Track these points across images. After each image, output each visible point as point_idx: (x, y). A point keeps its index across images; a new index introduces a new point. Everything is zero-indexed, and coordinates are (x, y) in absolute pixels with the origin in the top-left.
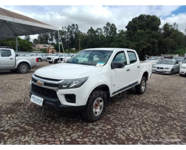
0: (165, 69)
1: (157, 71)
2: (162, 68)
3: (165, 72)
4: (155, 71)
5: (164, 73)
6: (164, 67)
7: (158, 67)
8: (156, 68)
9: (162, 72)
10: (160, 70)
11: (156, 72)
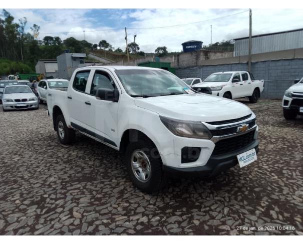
0: (30, 100)
1: (18, 105)
2: (25, 100)
3: (31, 105)
4: (12, 107)
5: (29, 107)
6: (28, 98)
7: (16, 98)
8: (12, 101)
9: (27, 106)
10: (21, 104)
11: (14, 108)
